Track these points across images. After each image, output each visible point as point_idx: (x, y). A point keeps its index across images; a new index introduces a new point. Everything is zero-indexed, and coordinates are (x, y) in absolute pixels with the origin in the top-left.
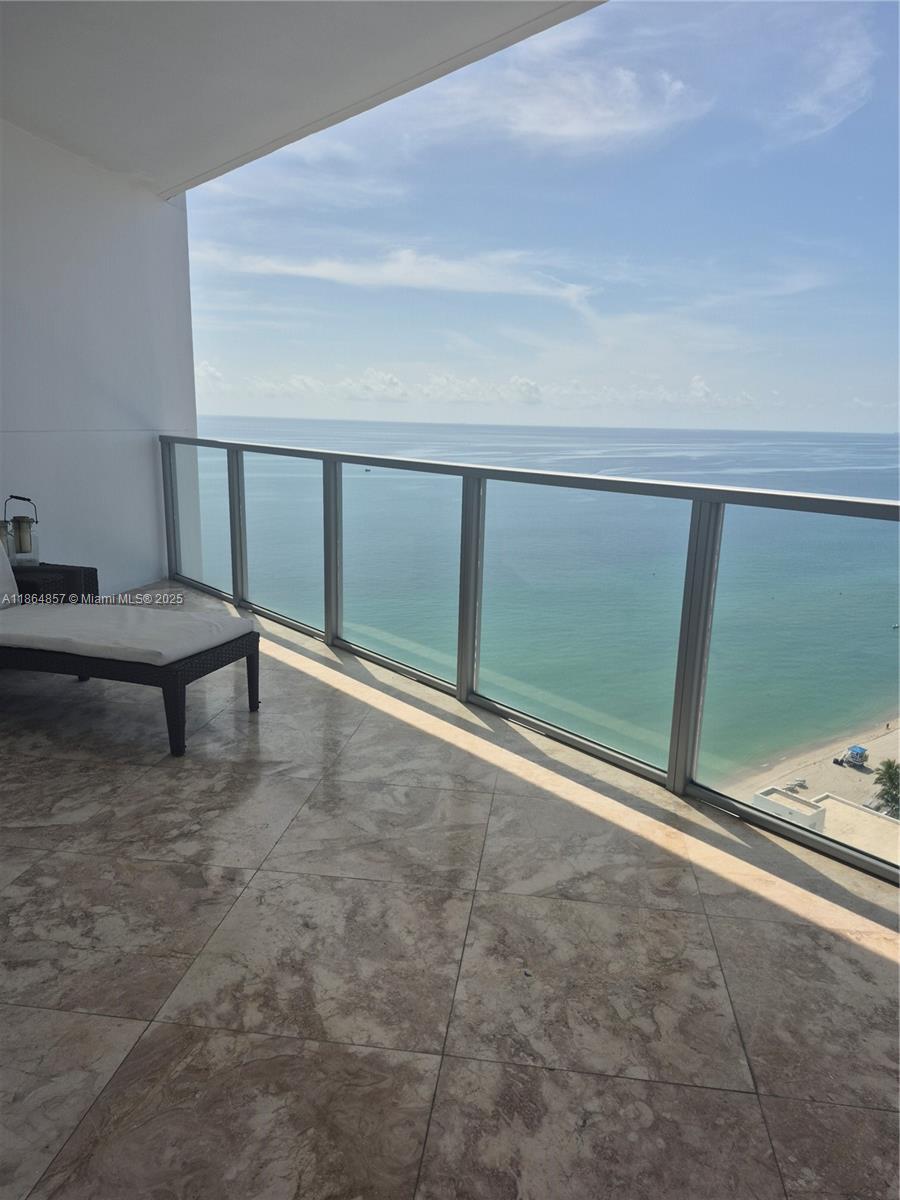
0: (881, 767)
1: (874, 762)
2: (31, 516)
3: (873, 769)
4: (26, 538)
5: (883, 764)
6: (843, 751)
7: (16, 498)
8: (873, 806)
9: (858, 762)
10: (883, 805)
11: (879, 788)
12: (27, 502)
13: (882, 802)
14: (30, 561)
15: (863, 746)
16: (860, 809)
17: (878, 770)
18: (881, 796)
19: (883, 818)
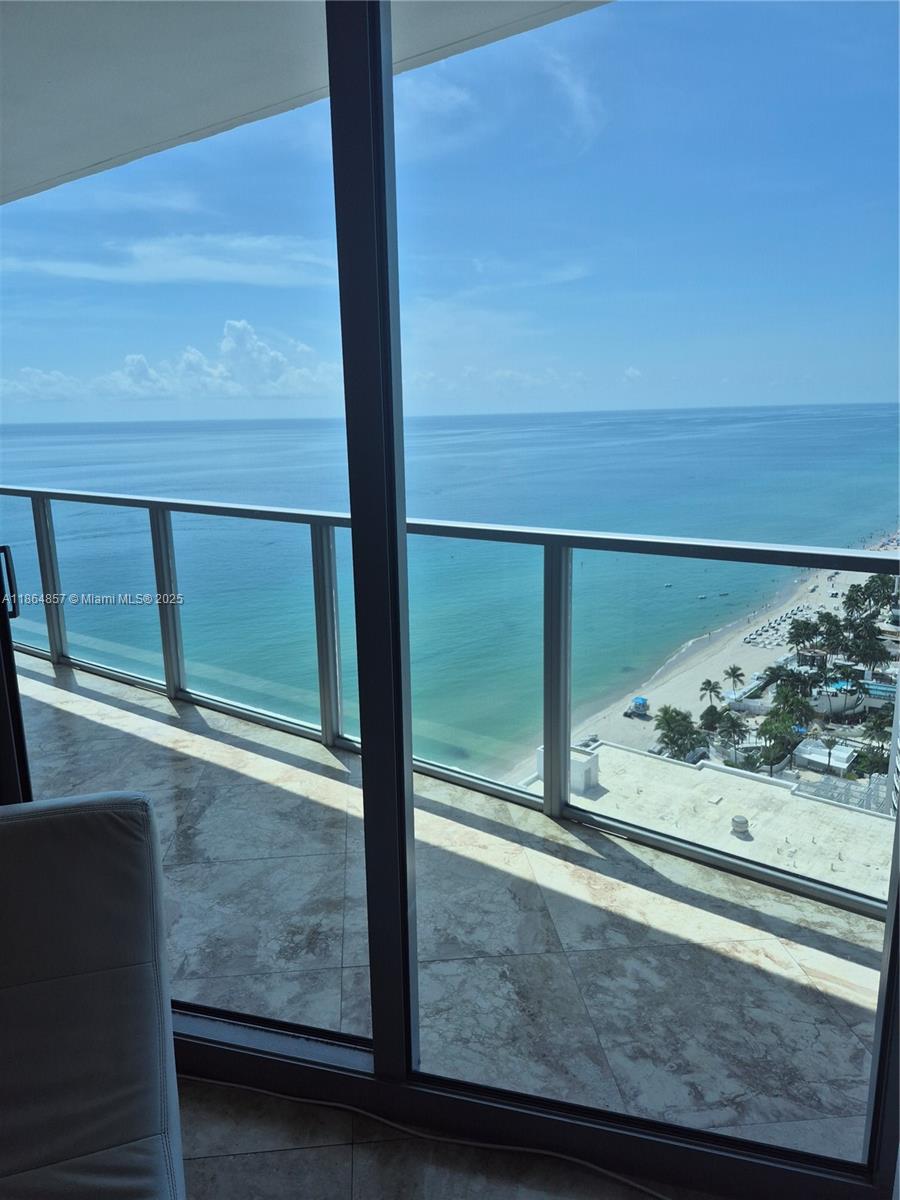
0: (659, 713)
1: (654, 711)
3: (653, 716)
5: (660, 710)
6: (628, 704)
8: (656, 750)
9: (640, 713)
10: (663, 748)
11: (659, 733)
13: (663, 745)
15: (644, 697)
16: (646, 756)
17: (657, 716)
18: (661, 741)
19: (664, 760)
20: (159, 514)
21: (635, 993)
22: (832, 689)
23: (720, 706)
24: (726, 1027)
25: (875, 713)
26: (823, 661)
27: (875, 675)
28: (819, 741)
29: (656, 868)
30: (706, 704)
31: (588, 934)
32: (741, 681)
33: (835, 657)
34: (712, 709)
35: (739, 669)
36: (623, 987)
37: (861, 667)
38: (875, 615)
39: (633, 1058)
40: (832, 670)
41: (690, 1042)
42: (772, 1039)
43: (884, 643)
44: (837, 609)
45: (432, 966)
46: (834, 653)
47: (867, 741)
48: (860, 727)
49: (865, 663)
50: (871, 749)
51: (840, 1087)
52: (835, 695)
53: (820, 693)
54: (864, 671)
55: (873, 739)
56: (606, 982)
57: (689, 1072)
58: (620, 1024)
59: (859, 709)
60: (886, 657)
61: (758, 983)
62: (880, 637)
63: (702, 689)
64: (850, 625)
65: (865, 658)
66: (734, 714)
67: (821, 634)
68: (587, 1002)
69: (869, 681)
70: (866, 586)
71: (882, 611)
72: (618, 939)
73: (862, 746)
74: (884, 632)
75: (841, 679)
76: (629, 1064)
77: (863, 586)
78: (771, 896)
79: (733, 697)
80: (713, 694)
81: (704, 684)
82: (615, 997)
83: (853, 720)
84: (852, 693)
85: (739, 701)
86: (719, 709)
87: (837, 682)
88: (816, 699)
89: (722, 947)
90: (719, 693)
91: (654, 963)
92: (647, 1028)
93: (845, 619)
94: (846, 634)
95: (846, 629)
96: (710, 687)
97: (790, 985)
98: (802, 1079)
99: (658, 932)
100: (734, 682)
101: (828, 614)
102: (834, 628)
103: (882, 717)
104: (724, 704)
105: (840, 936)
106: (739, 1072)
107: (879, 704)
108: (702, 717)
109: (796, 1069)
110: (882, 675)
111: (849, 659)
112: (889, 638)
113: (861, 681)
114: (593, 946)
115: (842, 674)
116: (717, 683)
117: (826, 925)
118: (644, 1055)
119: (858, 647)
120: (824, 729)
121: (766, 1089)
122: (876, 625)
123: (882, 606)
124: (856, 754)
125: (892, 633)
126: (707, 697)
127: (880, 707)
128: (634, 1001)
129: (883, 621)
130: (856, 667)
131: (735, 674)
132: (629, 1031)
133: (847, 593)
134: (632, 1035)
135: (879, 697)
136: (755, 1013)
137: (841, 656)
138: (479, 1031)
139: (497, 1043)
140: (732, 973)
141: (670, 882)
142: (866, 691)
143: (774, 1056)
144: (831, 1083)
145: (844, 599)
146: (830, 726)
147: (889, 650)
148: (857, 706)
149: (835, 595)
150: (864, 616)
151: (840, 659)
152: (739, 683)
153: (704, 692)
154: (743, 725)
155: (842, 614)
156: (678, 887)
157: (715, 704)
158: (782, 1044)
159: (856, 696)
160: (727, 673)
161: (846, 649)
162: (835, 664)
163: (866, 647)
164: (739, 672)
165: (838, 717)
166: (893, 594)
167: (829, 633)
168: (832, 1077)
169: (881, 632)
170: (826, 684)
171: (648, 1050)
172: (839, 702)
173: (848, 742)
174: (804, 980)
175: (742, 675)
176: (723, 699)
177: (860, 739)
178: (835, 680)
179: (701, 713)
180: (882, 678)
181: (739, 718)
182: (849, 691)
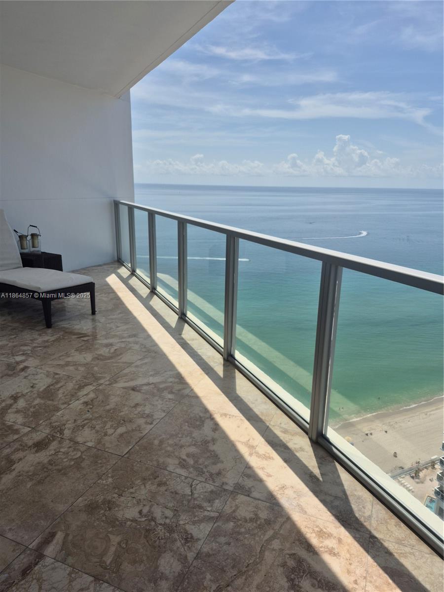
2: (38, 233)
4: (36, 242)
7: (32, 226)
12: (35, 228)
14: (38, 251)
20: (232, 238)
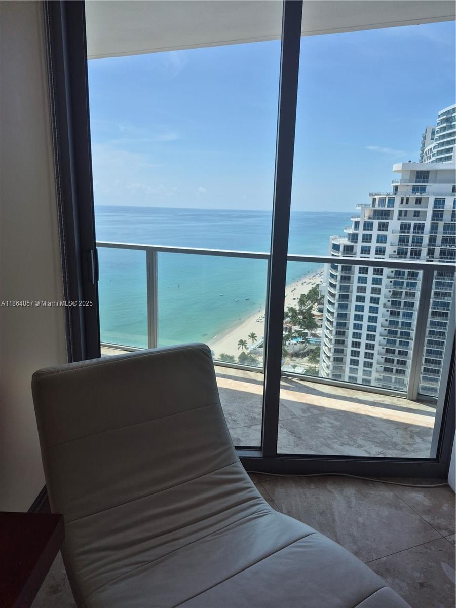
21: (331, 427)
22: (294, 341)
23: (247, 352)
24: (367, 433)
25: (313, 351)
26: (291, 329)
27: (312, 335)
28: (290, 366)
29: (316, 388)
30: (240, 351)
31: (304, 411)
32: (256, 340)
33: (295, 327)
34: (243, 353)
35: (255, 334)
36: (326, 426)
37: (306, 331)
38: (311, 308)
39: (342, 446)
40: (294, 333)
41: (358, 439)
42: (383, 435)
43: (315, 320)
44: (295, 305)
45: (252, 427)
46: (294, 325)
47: (309, 364)
48: (306, 358)
49: (307, 329)
50: (311, 368)
51: (411, 445)
52: (296, 344)
53: (289, 343)
54: (307, 333)
55: (312, 363)
56: (320, 425)
57: (362, 447)
58: (331, 437)
59: (306, 350)
60: (316, 326)
61: (370, 420)
62: (313, 318)
63: (239, 344)
64: (301, 312)
65: (308, 327)
66: (253, 356)
67: (289, 317)
68: (317, 432)
69: (309, 337)
70: (307, 295)
71: (314, 306)
72: (316, 412)
73: (307, 367)
74: (315, 315)
75: (299, 337)
76: (341, 447)
77: (306, 294)
78: (361, 394)
79: (252, 347)
80: (243, 346)
81: (239, 342)
82: (325, 429)
83: (304, 355)
84: (303, 343)
85: (255, 349)
86: (246, 354)
87: (296, 338)
88: (288, 347)
89: (353, 410)
90: (246, 346)
91: (333, 418)
92: (341, 437)
93: (299, 310)
94: (299, 317)
95: (299, 314)
96: (242, 343)
97: (381, 419)
98: (399, 445)
99: (328, 408)
100: (253, 340)
101: (292, 308)
102: (294, 314)
103: (315, 353)
104: (248, 351)
105: (390, 404)
106: (378, 445)
107: (314, 347)
108: (239, 358)
109: (395, 442)
110: (315, 334)
111: (301, 328)
112: (317, 318)
113: (306, 337)
114: (308, 414)
115: (299, 334)
116: (245, 341)
117: (384, 401)
118: (345, 444)
119: (305, 322)
120: (291, 360)
121: (389, 449)
122: (312, 312)
123: (314, 304)
124: (305, 371)
125: (318, 316)
126: (241, 348)
127: (314, 349)
128: (332, 430)
129: (314, 310)
130: (304, 331)
131: (253, 336)
132: (335, 438)
133: (299, 298)
134: (337, 439)
135: (314, 344)
136: (374, 428)
137: (297, 327)
138: (283, 444)
139: (293, 447)
140: (361, 418)
141: (324, 393)
142: (308, 342)
143: (386, 439)
144: (408, 444)
145: (298, 301)
146: (294, 358)
147: (317, 323)
148: (305, 349)
149: (294, 299)
150: (306, 308)
151: (297, 328)
152: (255, 341)
153: (239, 346)
154: (257, 361)
155: (297, 308)
156: (327, 394)
157: (244, 351)
158: (388, 436)
159: (304, 345)
160: (250, 336)
161: (300, 323)
162: (295, 331)
163: (308, 322)
164: (255, 336)
165: (297, 355)
166: (319, 298)
167: (293, 316)
168: (407, 443)
169: (314, 315)
170: (292, 339)
171: (346, 443)
172: (297, 347)
173: (302, 366)
174: (385, 418)
175: (256, 337)
176: (247, 349)
177: (306, 364)
178: (295, 337)
179: (238, 356)
180: (314, 336)
181: (255, 357)
182: (302, 342)
